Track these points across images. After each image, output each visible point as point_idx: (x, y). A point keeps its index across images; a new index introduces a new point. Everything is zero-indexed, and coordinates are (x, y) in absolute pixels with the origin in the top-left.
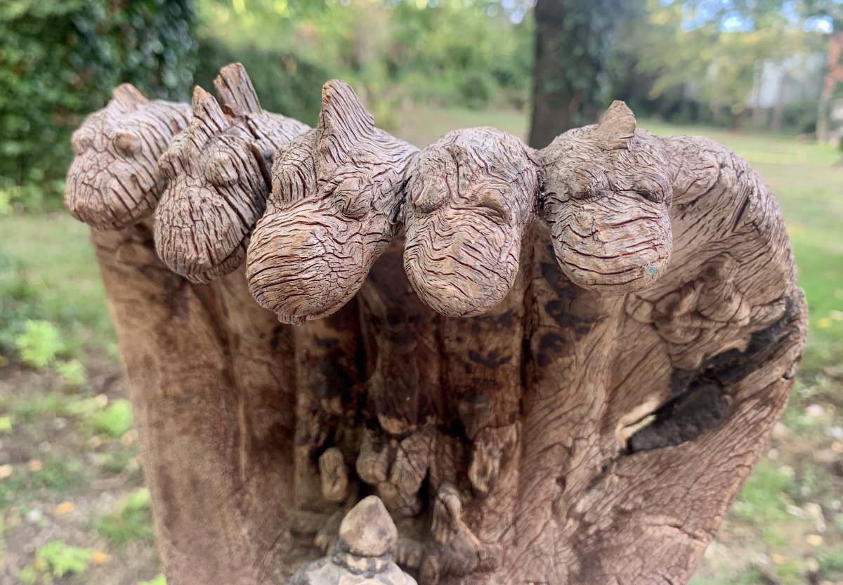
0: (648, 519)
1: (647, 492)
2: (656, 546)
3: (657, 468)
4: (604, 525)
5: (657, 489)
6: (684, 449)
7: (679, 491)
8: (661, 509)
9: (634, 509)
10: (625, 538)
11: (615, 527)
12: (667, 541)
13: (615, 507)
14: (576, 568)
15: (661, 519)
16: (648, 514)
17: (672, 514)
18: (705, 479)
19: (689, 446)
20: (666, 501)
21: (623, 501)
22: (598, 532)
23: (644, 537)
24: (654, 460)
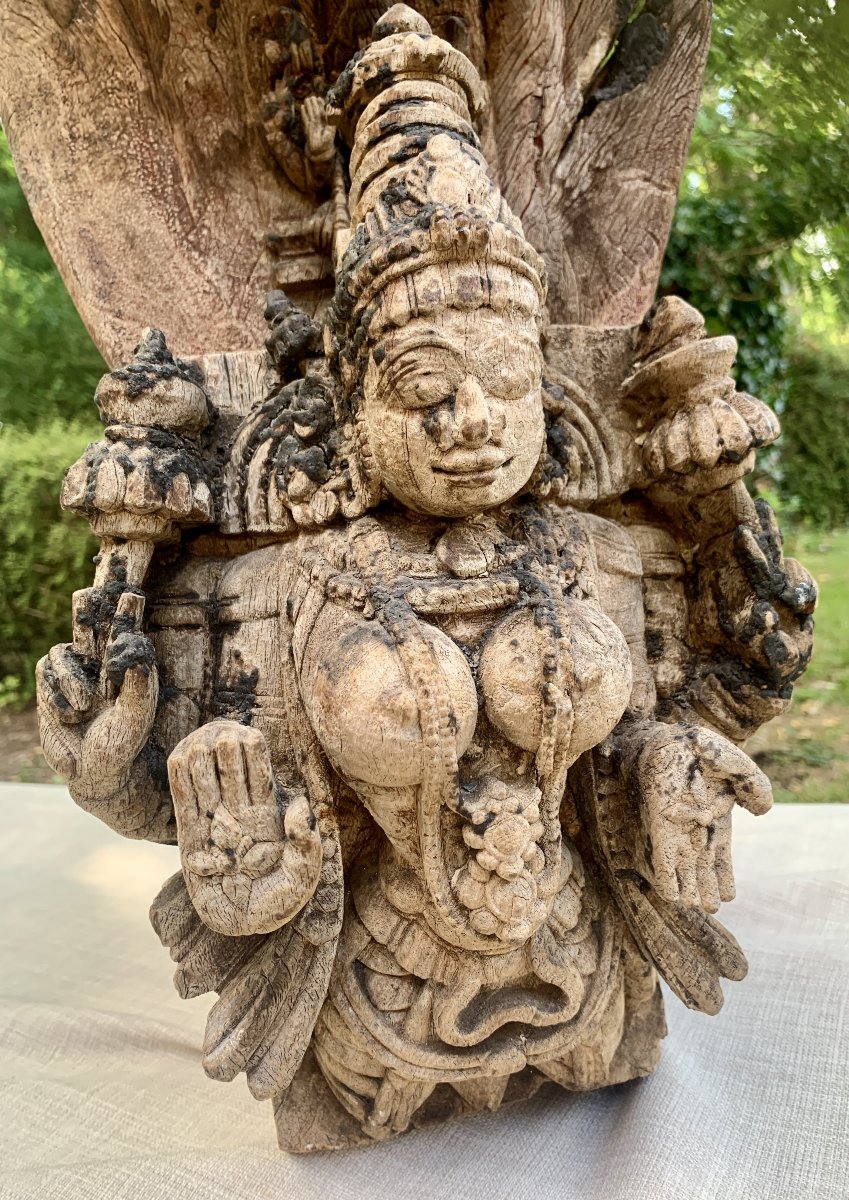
0: (621, 175)
1: (615, 146)
2: (634, 199)
3: (618, 120)
4: (585, 187)
5: (623, 142)
6: (638, 92)
7: (641, 141)
8: (630, 162)
9: (607, 167)
10: (606, 196)
11: (596, 186)
12: (642, 193)
13: (590, 166)
14: (569, 231)
15: (632, 173)
16: (620, 170)
17: (640, 166)
18: (660, 126)
19: (642, 88)
20: (633, 154)
21: (596, 159)
22: (581, 194)
23: (621, 193)
24: (615, 110)
